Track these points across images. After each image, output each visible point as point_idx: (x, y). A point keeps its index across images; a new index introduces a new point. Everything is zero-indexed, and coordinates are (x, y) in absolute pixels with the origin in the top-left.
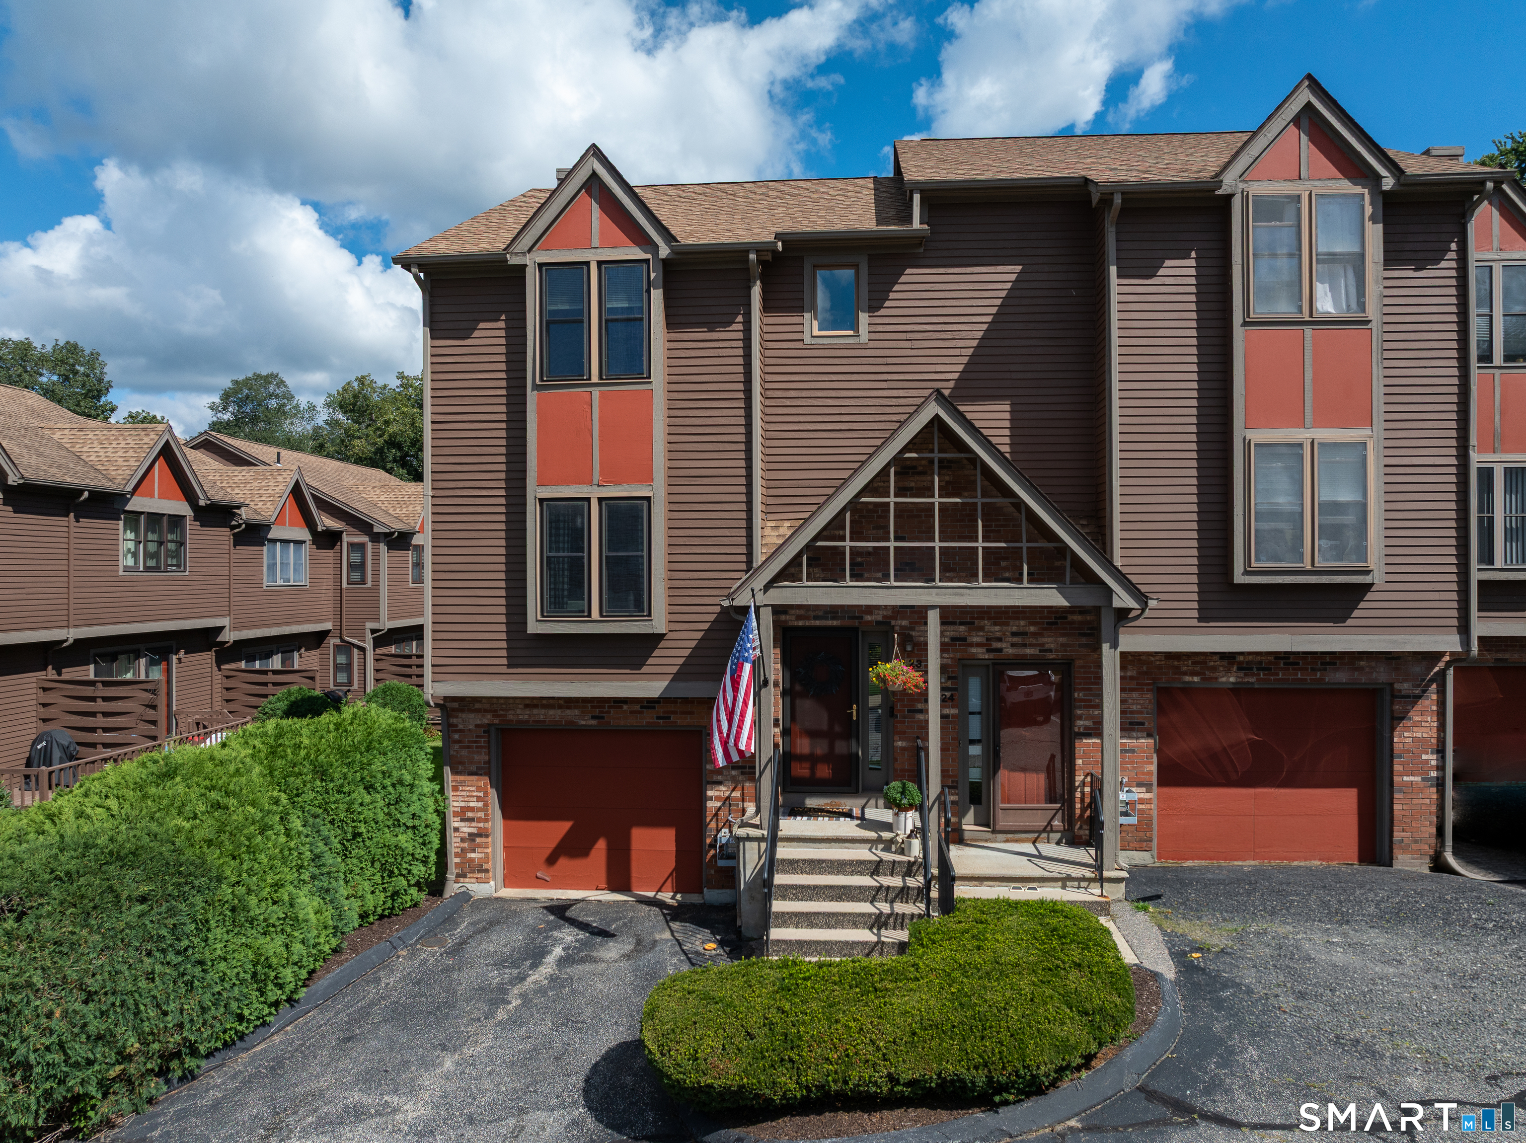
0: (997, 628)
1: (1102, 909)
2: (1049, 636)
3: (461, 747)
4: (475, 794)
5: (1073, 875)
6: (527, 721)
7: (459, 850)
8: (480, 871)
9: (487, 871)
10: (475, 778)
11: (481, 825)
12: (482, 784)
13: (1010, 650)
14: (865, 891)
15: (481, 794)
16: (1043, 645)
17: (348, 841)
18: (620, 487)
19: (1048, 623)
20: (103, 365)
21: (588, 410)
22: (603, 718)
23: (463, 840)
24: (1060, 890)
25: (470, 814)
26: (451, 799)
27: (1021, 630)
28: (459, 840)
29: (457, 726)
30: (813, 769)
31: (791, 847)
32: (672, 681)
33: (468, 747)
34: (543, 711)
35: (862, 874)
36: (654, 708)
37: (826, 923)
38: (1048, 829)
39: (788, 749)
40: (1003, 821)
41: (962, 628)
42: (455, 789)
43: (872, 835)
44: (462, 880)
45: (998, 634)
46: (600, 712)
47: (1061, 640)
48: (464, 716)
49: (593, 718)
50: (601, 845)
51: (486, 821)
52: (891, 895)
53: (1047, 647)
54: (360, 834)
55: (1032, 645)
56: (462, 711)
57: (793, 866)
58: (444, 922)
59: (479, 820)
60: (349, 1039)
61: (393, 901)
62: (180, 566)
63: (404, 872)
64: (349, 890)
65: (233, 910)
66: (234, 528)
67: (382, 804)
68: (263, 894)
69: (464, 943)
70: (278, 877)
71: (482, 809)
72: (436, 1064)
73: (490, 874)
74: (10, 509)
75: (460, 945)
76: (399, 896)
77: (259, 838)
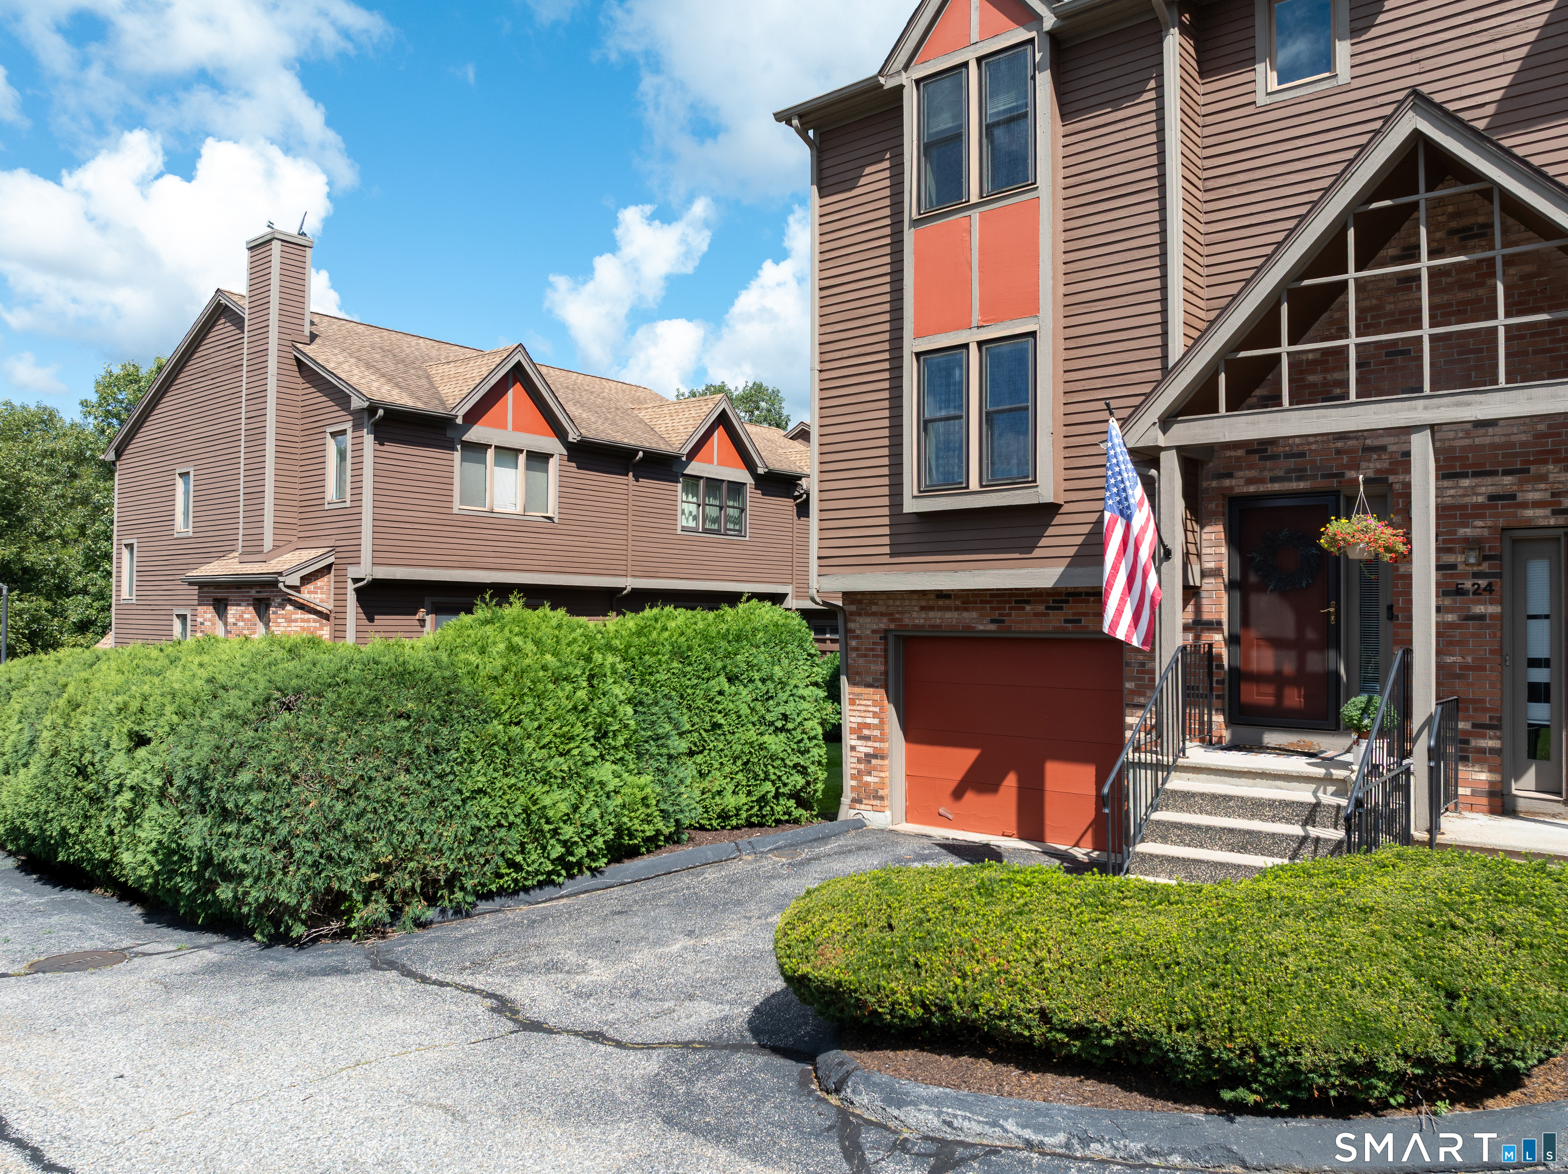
3: (859, 656)
4: (871, 709)
6: (923, 626)
7: (855, 772)
8: (875, 798)
9: (882, 798)
10: (871, 690)
11: (877, 745)
12: (877, 697)
15: (877, 709)
17: (705, 730)
18: (1001, 325)
20: (781, 400)
21: (967, 238)
22: (1003, 621)
23: (859, 761)
25: (866, 732)
26: (848, 712)
28: (855, 760)
29: (854, 631)
30: (1279, 696)
32: (1068, 566)
33: (865, 656)
34: (939, 614)
36: (1061, 608)
39: (1238, 663)
41: (1508, 479)
42: (852, 702)
43: (1320, 772)
44: (858, 806)
46: (1000, 615)
48: (861, 620)
49: (993, 621)
50: (1011, 781)
51: (882, 740)
54: (720, 726)
56: (860, 615)
58: (815, 840)
59: (876, 739)
60: (620, 913)
61: (761, 808)
62: (740, 531)
63: (773, 777)
64: (705, 784)
65: (504, 748)
66: (796, 498)
67: (749, 698)
68: (545, 741)
69: (817, 858)
70: (565, 729)
71: (881, 726)
72: (666, 944)
73: (886, 803)
74: (574, 465)
75: (809, 861)
76: (767, 804)
77: (551, 686)
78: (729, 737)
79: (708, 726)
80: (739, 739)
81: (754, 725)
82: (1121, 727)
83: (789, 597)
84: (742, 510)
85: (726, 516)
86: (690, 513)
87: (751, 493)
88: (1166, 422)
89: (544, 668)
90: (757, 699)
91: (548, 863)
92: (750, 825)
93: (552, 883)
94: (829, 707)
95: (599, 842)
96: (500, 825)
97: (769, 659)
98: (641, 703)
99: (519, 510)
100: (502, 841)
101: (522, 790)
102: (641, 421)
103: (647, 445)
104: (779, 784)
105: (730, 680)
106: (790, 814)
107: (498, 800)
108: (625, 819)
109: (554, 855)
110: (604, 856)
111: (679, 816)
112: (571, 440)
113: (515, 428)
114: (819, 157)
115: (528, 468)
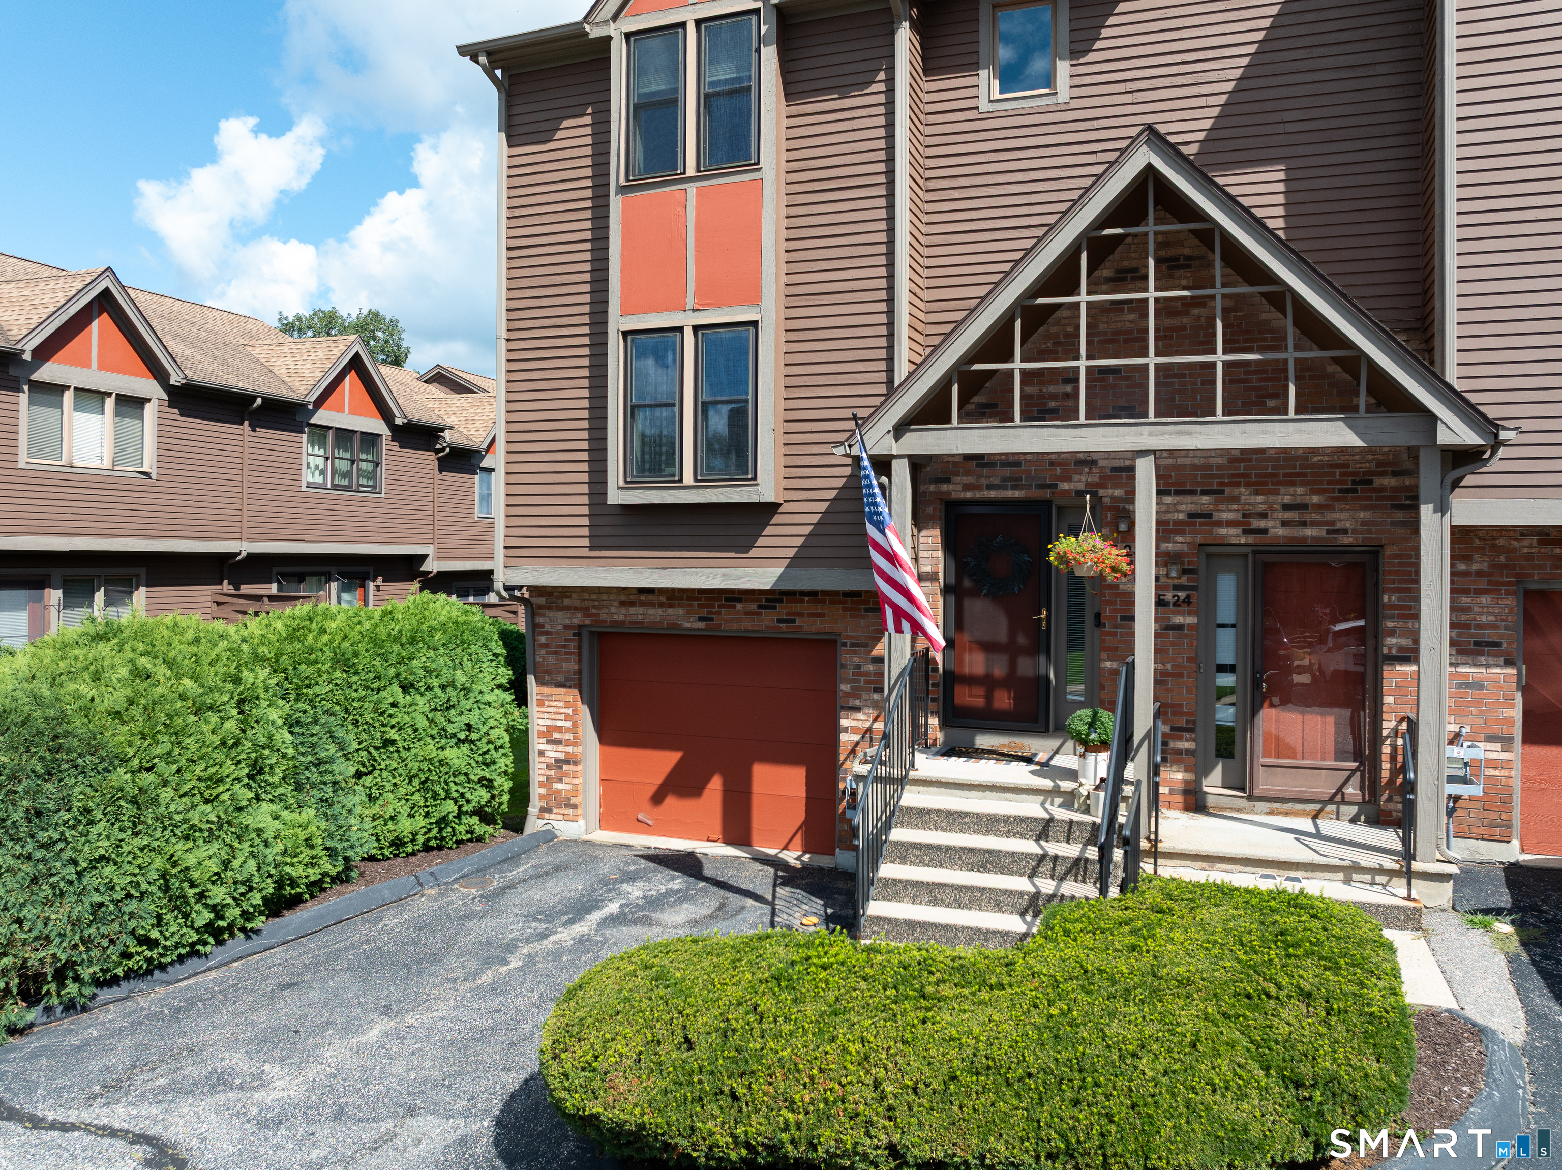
0: (1260, 499)
1: (1408, 919)
2: (1342, 510)
3: (548, 653)
4: (563, 711)
5: (1363, 864)
6: (623, 622)
7: (544, 779)
8: (567, 806)
9: (575, 807)
10: (563, 691)
11: (570, 749)
12: (570, 698)
13: (1281, 532)
14: (1021, 860)
15: (570, 711)
16: (1333, 523)
17: (376, 748)
18: (720, 311)
19: (1340, 491)
20: (400, 332)
21: (681, 213)
22: (711, 619)
23: (549, 767)
24: (1340, 884)
25: (556, 736)
26: (536, 715)
27: (1299, 500)
28: (544, 766)
29: (543, 626)
30: (989, 697)
31: (928, 793)
32: (787, 567)
33: (556, 653)
34: (641, 610)
35: (1023, 836)
36: (774, 608)
37: (956, 900)
38: (1337, 798)
39: (951, 666)
40: (1265, 783)
41: (1205, 499)
42: (541, 703)
43: (1047, 784)
44: (547, 815)
45: (1262, 508)
46: (709, 612)
47: (1362, 515)
48: (551, 614)
49: (701, 619)
50: (716, 784)
51: (575, 744)
52: (1060, 870)
53: (1339, 526)
54: (393, 742)
55: (1314, 524)
56: (550, 608)
57: (922, 817)
58: (504, 861)
59: (568, 743)
60: (290, 986)
61: (441, 830)
62: (374, 487)
63: (455, 795)
64: (376, 809)
65: (134, 802)
66: (437, 451)
67: (427, 709)
68: (186, 787)
69: (512, 886)
70: (212, 770)
71: (574, 729)
72: (361, 1031)
73: (580, 811)
74: (176, 411)
75: (503, 891)
76: (447, 825)
77: (192, 718)
78: (404, 754)
79: (378, 743)
80: (416, 755)
81: (433, 737)
82: (835, 730)
83: (430, 559)
84: (377, 464)
85: (359, 469)
86: (317, 467)
87: (387, 444)
88: (899, 430)
89: (183, 697)
90: (436, 709)
91: (192, 932)
92: (427, 848)
93: (197, 954)
94: (516, 713)
95: (257, 898)
96: (129, 896)
97: (450, 663)
98: (298, 722)
99: (107, 463)
100: (132, 915)
101: (158, 851)
102: (256, 360)
103: (266, 390)
104: (462, 802)
105: (406, 688)
106: (472, 832)
107: (127, 867)
108: (288, 869)
109: (200, 922)
110: (261, 913)
111: (350, 853)
112: (172, 382)
113: (101, 367)
114: (508, 101)
115: (118, 414)
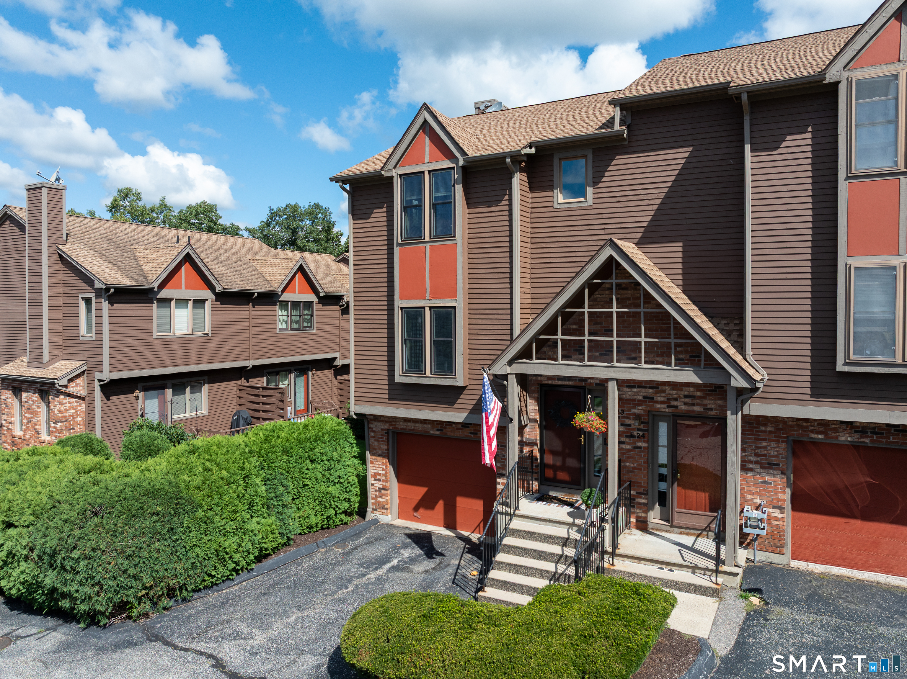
0: (674, 392)
1: (714, 593)
2: (710, 399)
3: (375, 440)
4: (381, 466)
5: (700, 566)
6: (405, 429)
7: (374, 496)
8: (384, 508)
9: (387, 509)
10: (381, 458)
11: (384, 484)
12: (384, 461)
13: (683, 407)
14: (554, 556)
15: (384, 467)
16: (706, 405)
17: (300, 488)
18: (440, 301)
19: (709, 391)
21: (424, 257)
22: (442, 430)
23: (376, 491)
24: (690, 574)
25: (379, 477)
26: (370, 468)
27: (691, 394)
28: (374, 490)
29: (372, 429)
30: (555, 473)
32: (469, 413)
33: (378, 441)
34: (413, 424)
36: (468, 427)
37: (525, 573)
38: (708, 529)
39: (544, 460)
40: (678, 520)
41: (651, 391)
42: (372, 463)
43: (572, 520)
44: (375, 512)
45: (675, 396)
46: (441, 428)
47: (719, 402)
48: (376, 423)
49: (438, 430)
51: (386, 482)
52: (568, 562)
53: (709, 406)
54: (307, 485)
55: (698, 405)
56: (375, 421)
57: (517, 533)
58: (355, 535)
59: (383, 481)
60: (264, 594)
61: (328, 521)
62: (311, 327)
63: (334, 506)
64: (301, 514)
65: (205, 523)
66: (341, 306)
67: (321, 470)
68: (224, 516)
69: (356, 549)
70: (234, 508)
71: (386, 475)
72: (288, 617)
73: (389, 511)
74: (219, 303)
75: (352, 550)
76: (331, 518)
77: (226, 487)
78: (312, 490)
79: (301, 486)
80: (317, 490)
81: (324, 482)
82: (495, 483)
83: (338, 359)
84: (312, 316)
85: (303, 319)
86: (283, 320)
87: (316, 306)
88: (510, 363)
89: (222, 479)
90: (325, 470)
91: (228, 571)
92: (322, 528)
93: (230, 579)
94: (361, 467)
95: (252, 557)
96: (204, 559)
97: (331, 449)
98: (268, 479)
99: (190, 332)
100: (205, 566)
101: (215, 541)
102: (255, 269)
103: (259, 288)
104: (337, 509)
105: (312, 461)
106: (342, 521)
107: (204, 548)
108: (264, 545)
109: (230, 568)
110: (254, 562)
111: (289, 535)
112: (217, 291)
113: (186, 288)
114: (352, 199)
115: (194, 307)
